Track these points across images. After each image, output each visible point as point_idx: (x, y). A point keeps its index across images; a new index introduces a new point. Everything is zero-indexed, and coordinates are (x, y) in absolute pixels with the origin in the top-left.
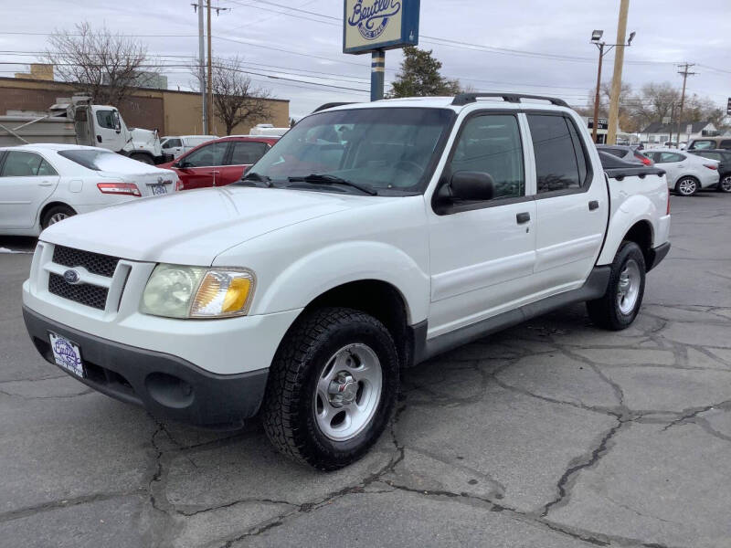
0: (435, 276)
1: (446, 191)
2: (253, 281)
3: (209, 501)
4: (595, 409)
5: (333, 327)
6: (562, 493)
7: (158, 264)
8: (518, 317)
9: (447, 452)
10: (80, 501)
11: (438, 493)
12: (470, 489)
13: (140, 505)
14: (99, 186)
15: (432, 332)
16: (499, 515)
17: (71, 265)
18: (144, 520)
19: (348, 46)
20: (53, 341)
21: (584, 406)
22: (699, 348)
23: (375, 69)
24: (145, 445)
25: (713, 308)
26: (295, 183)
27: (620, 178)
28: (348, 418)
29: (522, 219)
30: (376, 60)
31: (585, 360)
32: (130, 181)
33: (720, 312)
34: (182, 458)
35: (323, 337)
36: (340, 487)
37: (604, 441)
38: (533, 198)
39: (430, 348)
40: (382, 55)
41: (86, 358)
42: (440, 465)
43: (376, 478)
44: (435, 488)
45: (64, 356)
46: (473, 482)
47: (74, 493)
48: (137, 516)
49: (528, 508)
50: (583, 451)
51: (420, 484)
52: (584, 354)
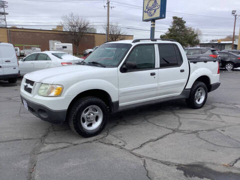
0: (120, 89)
1: (124, 67)
2: (63, 88)
3: (54, 142)
4: (169, 129)
5: (87, 101)
6: (141, 146)
7: (42, 83)
11: (109, 144)
13: (38, 141)
14: (62, 63)
15: (120, 104)
17: (27, 83)
18: (37, 144)
19: (144, 19)
20: (24, 101)
21: (166, 128)
23: (152, 26)
24: (46, 129)
26: (90, 64)
27: (195, 62)
28: (93, 125)
29: (153, 74)
30: (152, 23)
31: (178, 116)
32: (70, 62)
33: (236, 105)
34: (53, 133)
35: (83, 103)
36: (87, 141)
37: (164, 136)
38: (158, 68)
39: (120, 109)
40: (154, 22)
41: (28, 106)
42: (115, 138)
43: (97, 140)
44: (110, 143)
45: (25, 105)
46: (120, 142)
47: (25, 138)
48: (36, 143)
49: (129, 149)
50: (155, 138)
51: (107, 142)
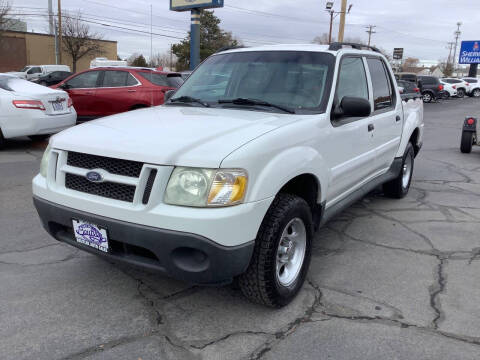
0: (332, 169)
1: (338, 111)
2: (247, 178)
3: (208, 336)
4: (422, 252)
5: (286, 208)
6: (437, 311)
7: (175, 167)
8: (361, 193)
9: (348, 288)
10: (113, 344)
11: (361, 318)
12: (380, 314)
13: (160, 343)
14: (14, 103)
15: (327, 205)
16: (410, 330)
17: (90, 168)
18: (170, 355)
19: (174, 5)
20: (76, 225)
21: (412, 251)
22: (455, 208)
23: (194, 22)
25: (445, 182)
26: (224, 104)
27: (407, 100)
29: (370, 128)
30: (194, 16)
31: (393, 219)
33: (451, 184)
34: (170, 305)
35: (281, 215)
36: (293, 319)
37: (440, 273)
38: (374, 114)
39: (326, 216)
40: (198, 13)
41: (114, 238)
42: (350, 298)
43: (313, 310)
45: (88, 237)
46: (378, 308)
47: (105, 338)
48: (163, 352)
49: (423, 324)
50: (432, 281)
51: (344, 312)
52: (389, 214)
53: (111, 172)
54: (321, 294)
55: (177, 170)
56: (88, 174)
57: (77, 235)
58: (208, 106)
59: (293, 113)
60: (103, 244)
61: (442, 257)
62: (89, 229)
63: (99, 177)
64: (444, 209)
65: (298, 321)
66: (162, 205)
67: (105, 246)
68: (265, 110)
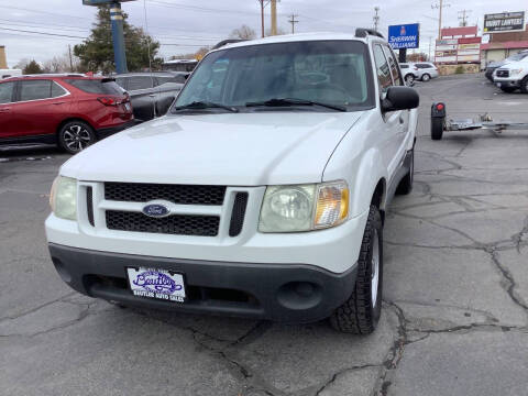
1: (387, 104)
6: (525, 307)
7: (267, 186)
9: (424, 298)
11: (458, 329)
12: (473, 320)
16: (514, 333)
17: (144, 200)
20: (132, 274)
21: (457, 247)
22: (467, 198)
23: (115, 17)
24: (199, 349)
26: (252, 107)
29: (401, 120)
30: (114, 10)
31: (417, 217)
37: (499, 267)
40: (118, 6)
41: (189, 283)
43: (404, 329)
46: (467, 315)
53: (177, 202)
54: (401, 311)
55: (270, 191)
56: (146, 209)
57: (133, 287)
58: (237, 112)
59: (344, 111)
60: (176, 293)
61: (491, 249)
62: (155, 277)
63: (164, 210)
64: (457, 199)
65: (397, 345)
66: (258, 234)
67: (180, 295)
68: (312, 111)
